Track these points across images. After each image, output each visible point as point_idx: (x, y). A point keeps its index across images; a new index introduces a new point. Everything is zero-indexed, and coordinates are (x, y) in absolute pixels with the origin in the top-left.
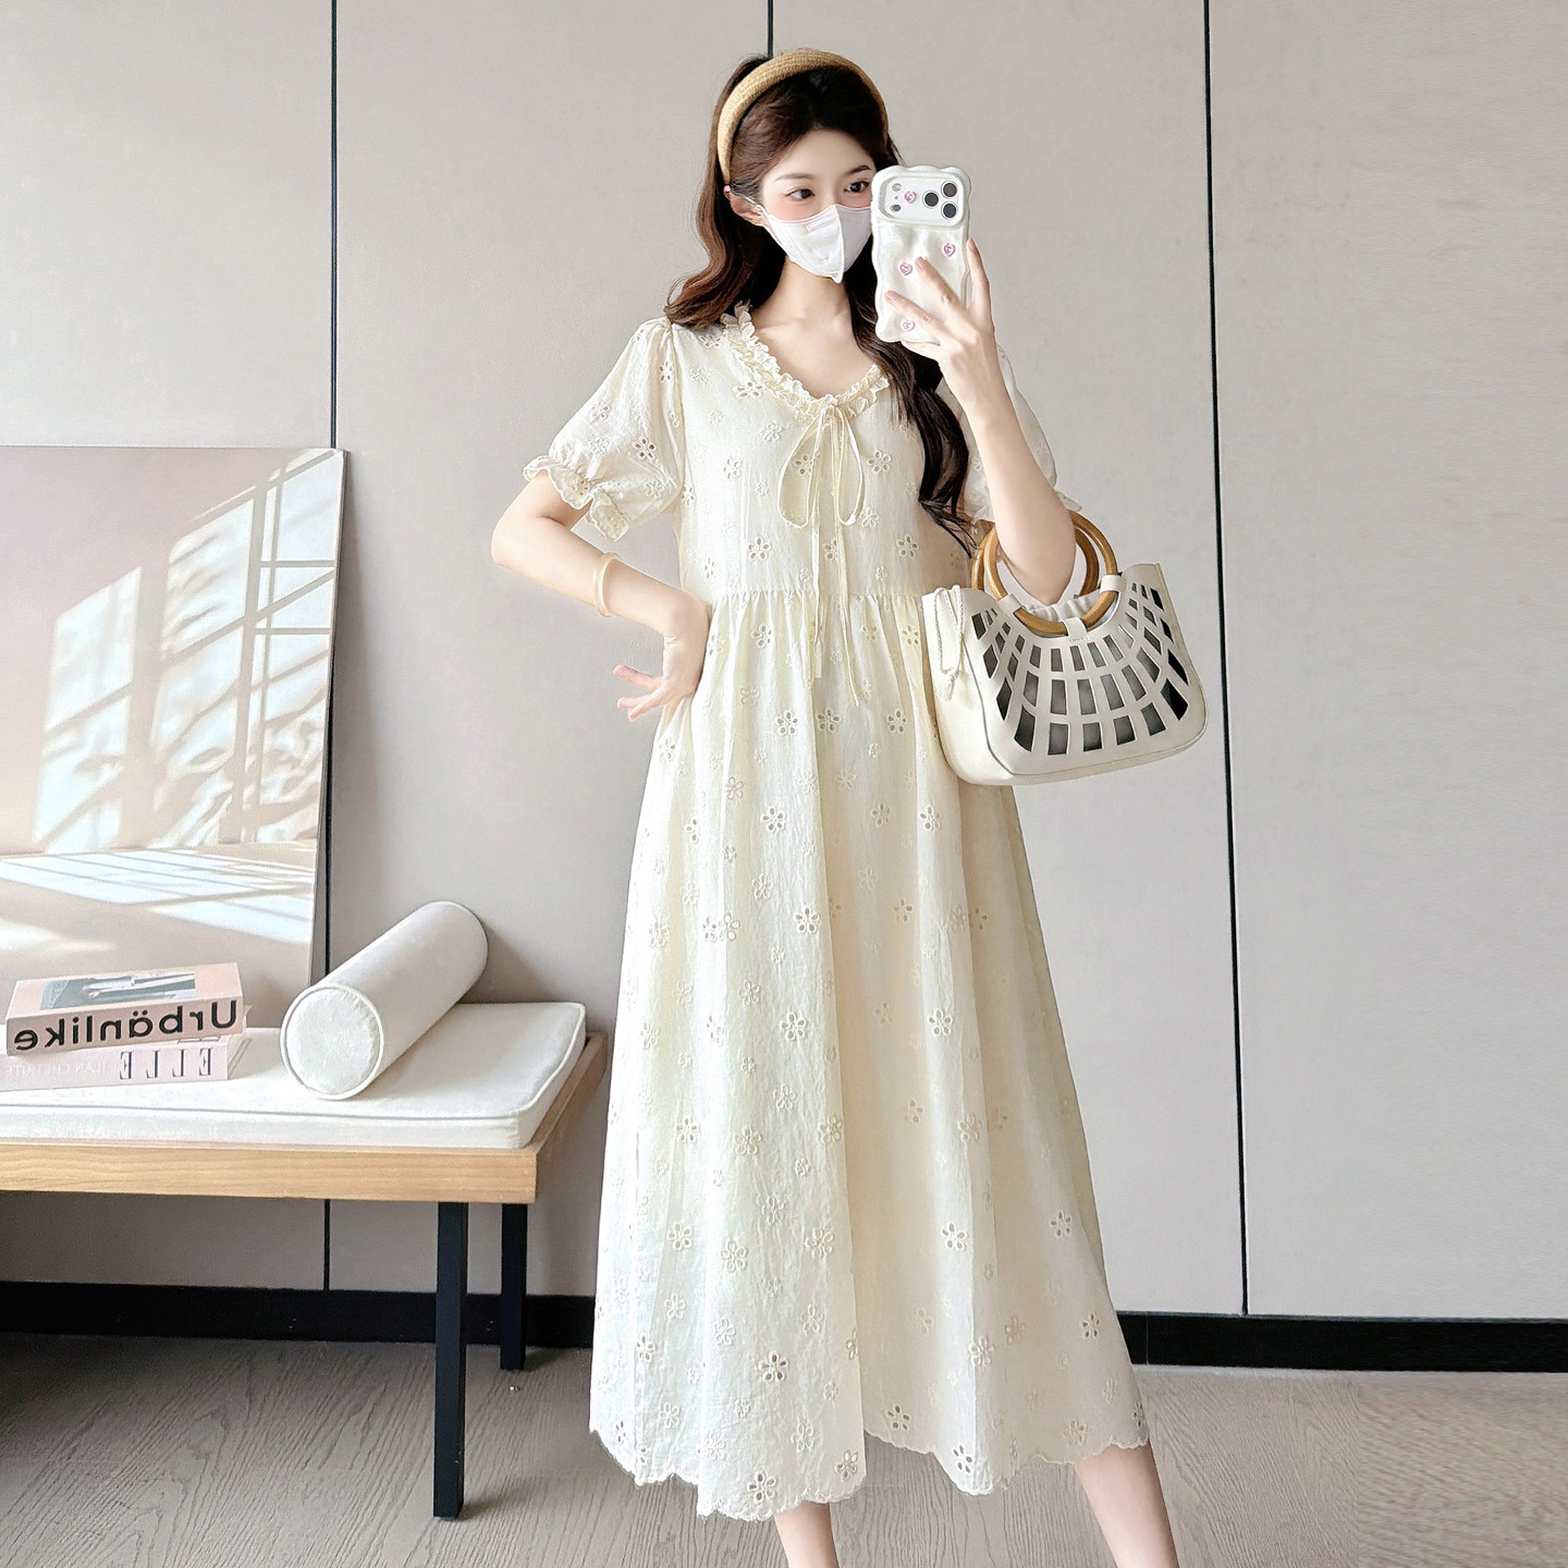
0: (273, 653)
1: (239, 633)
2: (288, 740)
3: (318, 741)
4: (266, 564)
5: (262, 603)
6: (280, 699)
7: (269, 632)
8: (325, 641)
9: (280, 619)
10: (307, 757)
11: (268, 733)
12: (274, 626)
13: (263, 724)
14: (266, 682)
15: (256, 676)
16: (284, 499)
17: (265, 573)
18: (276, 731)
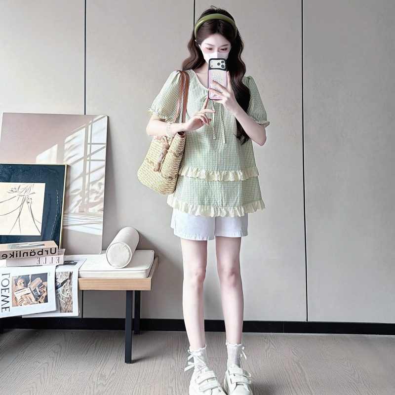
0: (91, 166)
1: (83, 160)
2: (96, 187)
3: (103, 187)
4: (89, 144)
5: (88, 153)
6: (93, 177)
7: (90, 160)
8: (104, 163)
9: (93, 157)
10: (100, 191)
11: (91, 185)
12: (91, 159)
13: (89, 183)
14: (90, 173)
15: (87, 171)
16: (93, 129)
17: (89, 146)
18: (92, 185)
